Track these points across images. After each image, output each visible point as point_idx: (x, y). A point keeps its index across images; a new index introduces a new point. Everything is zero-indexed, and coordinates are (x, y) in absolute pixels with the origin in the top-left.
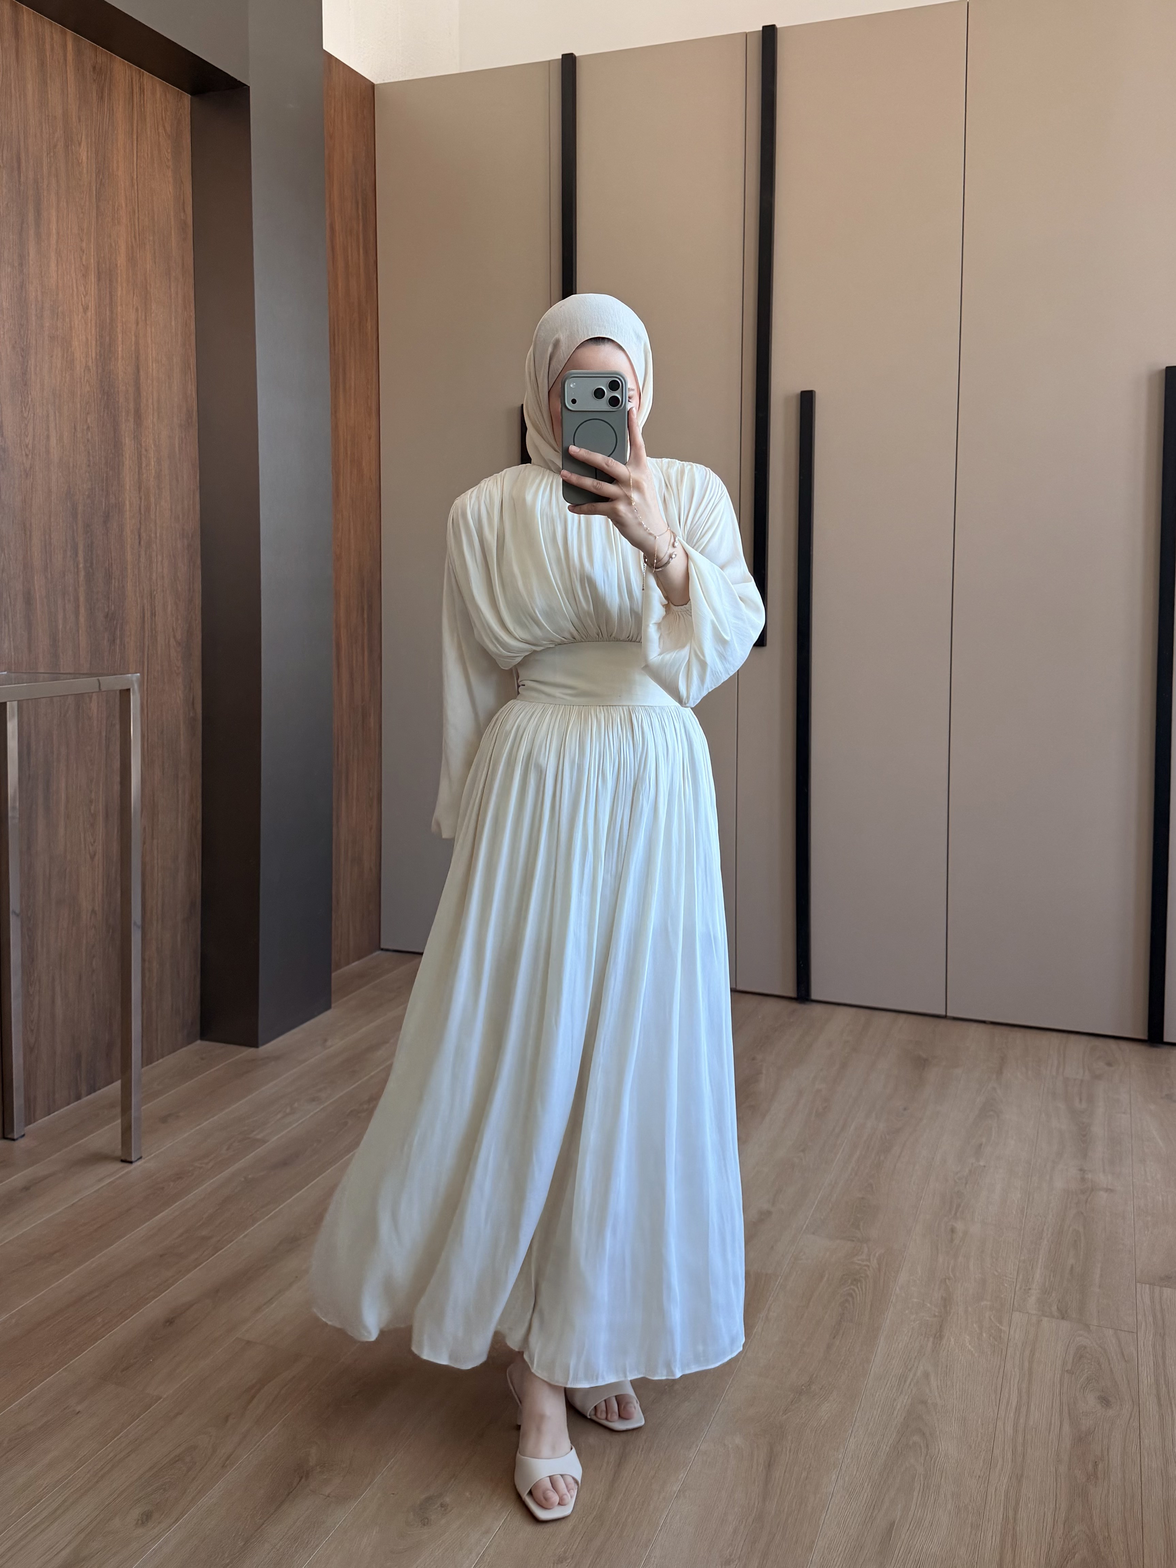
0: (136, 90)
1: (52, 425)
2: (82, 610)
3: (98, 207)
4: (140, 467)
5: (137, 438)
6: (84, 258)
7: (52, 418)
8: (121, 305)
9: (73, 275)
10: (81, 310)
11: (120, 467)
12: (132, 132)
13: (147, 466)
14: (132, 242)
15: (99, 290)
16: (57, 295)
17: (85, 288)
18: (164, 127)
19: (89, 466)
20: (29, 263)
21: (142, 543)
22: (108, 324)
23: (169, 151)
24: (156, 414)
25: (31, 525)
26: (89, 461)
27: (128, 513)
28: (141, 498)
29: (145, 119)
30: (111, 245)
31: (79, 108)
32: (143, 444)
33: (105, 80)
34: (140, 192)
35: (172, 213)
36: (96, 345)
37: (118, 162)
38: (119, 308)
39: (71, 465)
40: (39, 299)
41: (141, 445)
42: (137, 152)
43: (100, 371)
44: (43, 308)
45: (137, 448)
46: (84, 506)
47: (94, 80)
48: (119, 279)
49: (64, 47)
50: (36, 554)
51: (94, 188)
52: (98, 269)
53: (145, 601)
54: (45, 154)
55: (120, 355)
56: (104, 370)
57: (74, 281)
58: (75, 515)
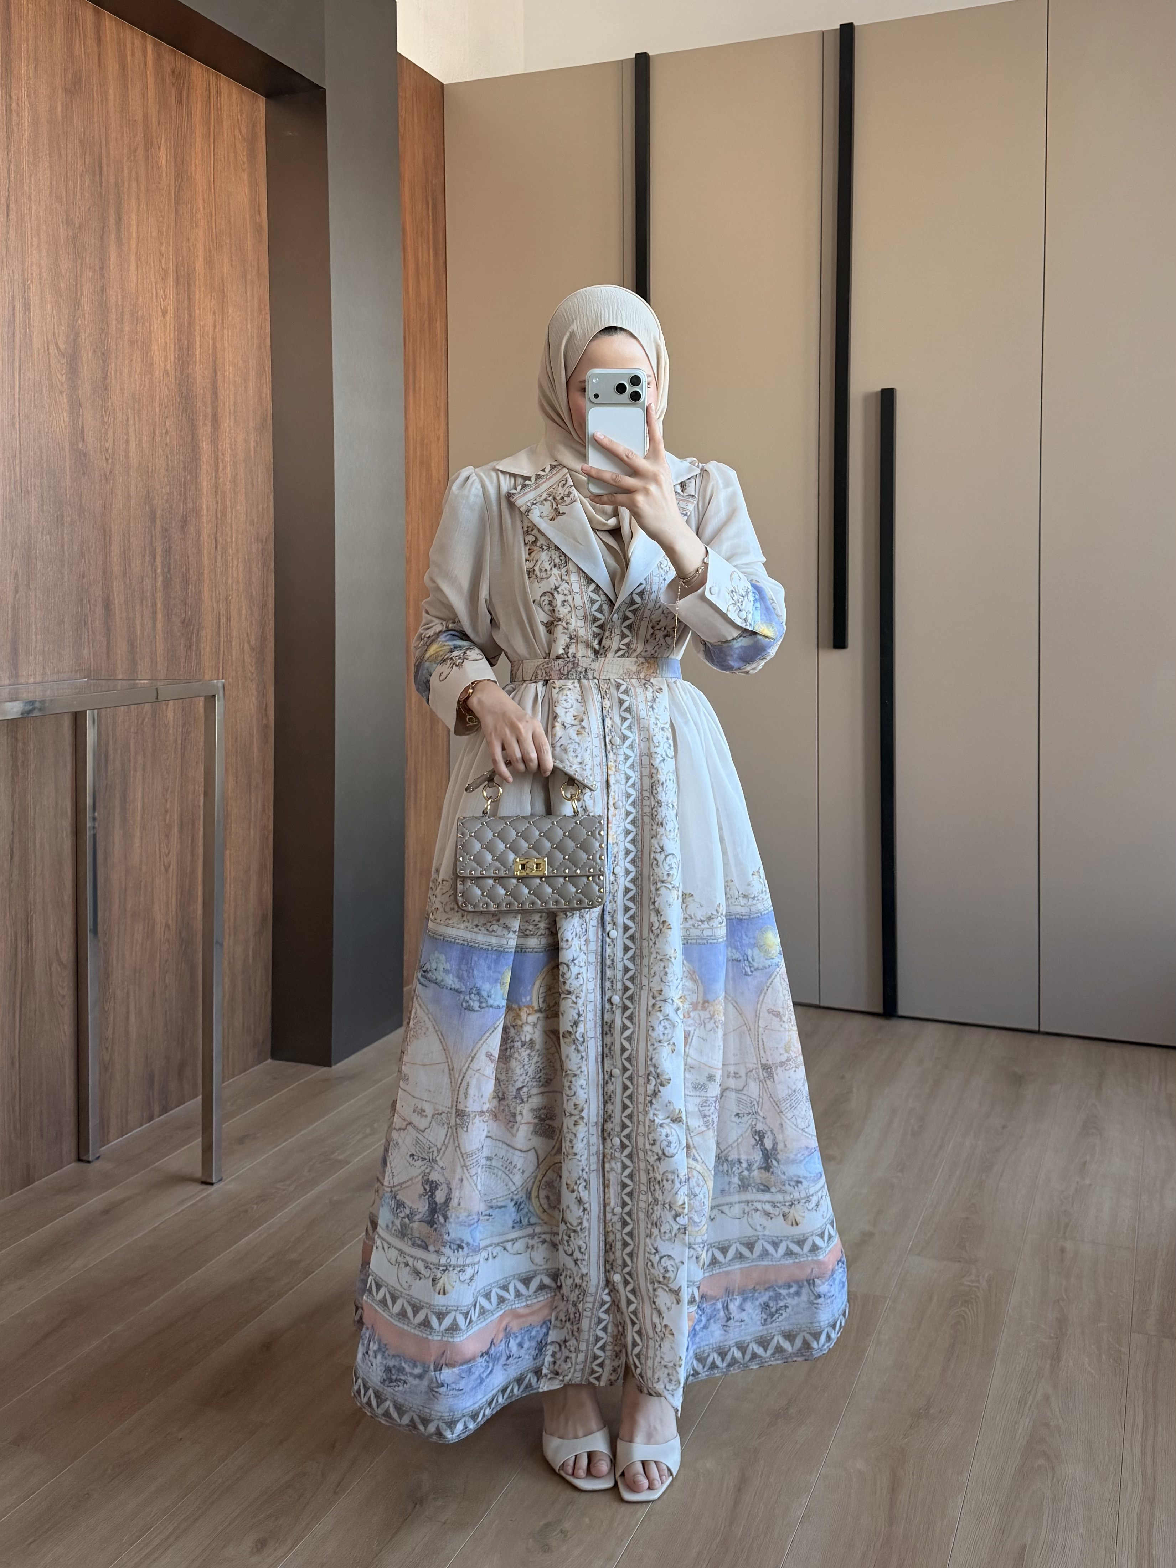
0: (213, 91)
1: (131, 430)
2: (159, 616)
3: (177, 211)
4: (217, 471)
5: (214, 442)
6: (163, 262)
7: (131, 422)
8: (199, 309)
9: (153, 279)
10: (161, 314)
11: (198, 471)
12: (209, 135)
13: (223, 470)
14: (209, 245)
15: (178, 294)
16: (137, 299)
17: (164, 291)
18: (240, 130)
19: (167, 470)
20: (110, 267)
21: (218, 548)
22: (186, 328)
23: (245, 153)
24: (232, 418)
25: (110, 531)
26: (168, 465)
27: (205, 517)
28: (217, 503)
29: (222, 123)
30: (190, 249)
31: (158, 111)
32: (220, 448)
33: (184, 83)
34: (217, 196)
35: (248, 217)
36: (175, 349)
37: (196, 166)
38: (197, 311)
39: (150, 470)
40: (120, 303)
41: (218, 449)
42: (214, 155)
43: (179, 375)
44: (123, 312)
45: (214, 451)
46: (163, 510)
47: (173, 84)
48: (197, 283)
49: (145, 51)
50: (115, 560)
51: (173, 191)
52: (177, 273)
53: (221, 606)
54: (126, 158)
55: (198, 359)
56: (182, 374)
57: (154, 284)
58: (153, 519)
